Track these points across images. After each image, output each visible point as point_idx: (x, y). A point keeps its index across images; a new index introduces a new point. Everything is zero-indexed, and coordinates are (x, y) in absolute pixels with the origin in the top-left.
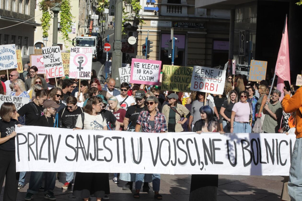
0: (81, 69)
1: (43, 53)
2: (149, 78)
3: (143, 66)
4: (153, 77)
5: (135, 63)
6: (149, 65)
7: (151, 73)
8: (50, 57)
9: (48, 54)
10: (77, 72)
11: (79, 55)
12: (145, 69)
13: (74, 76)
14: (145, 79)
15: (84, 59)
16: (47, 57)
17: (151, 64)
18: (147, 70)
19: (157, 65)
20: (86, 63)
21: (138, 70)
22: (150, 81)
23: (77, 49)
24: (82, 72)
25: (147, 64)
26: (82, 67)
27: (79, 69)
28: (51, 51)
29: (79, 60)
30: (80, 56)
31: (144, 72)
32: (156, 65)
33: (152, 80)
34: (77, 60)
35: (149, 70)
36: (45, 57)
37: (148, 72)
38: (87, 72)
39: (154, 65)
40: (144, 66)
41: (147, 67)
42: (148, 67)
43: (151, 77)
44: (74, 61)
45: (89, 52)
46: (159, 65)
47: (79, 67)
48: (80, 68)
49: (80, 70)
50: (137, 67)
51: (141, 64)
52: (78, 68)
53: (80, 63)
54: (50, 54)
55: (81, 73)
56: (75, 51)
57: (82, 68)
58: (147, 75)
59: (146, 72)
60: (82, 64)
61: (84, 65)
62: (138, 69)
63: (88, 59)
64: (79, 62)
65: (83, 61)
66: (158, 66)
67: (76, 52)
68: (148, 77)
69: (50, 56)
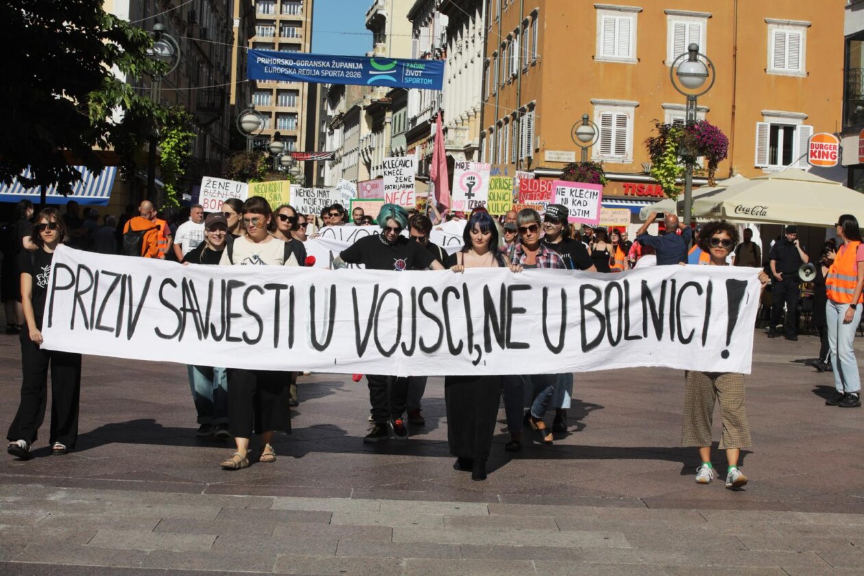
0: (472, 197)
1: (384, 167)
2: (581, 212)
3: (571, 192)
4: (588, 212)
5: (558, 187)
6: (581, 191)
7: (585, 204)
8: (395, 174)
9: (392, 169)
10: (465, 201)
11: (468, 173)
12: (575, 198)
13: (460, 207)
14: (574, 214)
15: (476, 180)
16: (390, 173)
17: (585, 190)
18: (578, 199)
19: (596, 191)
20: (479, 186)
21: (562, 199)
22: (583, 217)
23: (465, 164)
24: (473, 201)
25: (579, 190)
26: (472, 192)
27: (467, 197)
28: (397, 165)
29: (468, 182)
30: (470, 176)
31: (573, 202)
32: (593, 191)
33: (586, 215)
34: (466, 181)
35: (582, 200)
36: (387, 173)
37: (579, 202)
38: (480, 202)
39: (590, 191)
40: (574, 193)
41: (578, 194)
42: (580, 194)
43: (585, 211)
44: (461, 182)
45: (484, 170)
46: (598, 191)
47: (467, 192)
48: (469, 195)
49: (469, 198)
50: (562, 195)
51: (567, 190)
52: (466, 194)
53: (470, 186)
54: (396, 169)
55: (471, 203)
56: (462, 167)
57: (473, 195)
58: (579, 207)
59: (576, 203)
60: (473, 188)
61: (476, 189)
62: (564, 197)
63: (483, 181)
64: (468, 185)
65: (474, 183)
66: (597, 193)
67: (465, 168)
68: (579, 210)
69: (395, 172)
